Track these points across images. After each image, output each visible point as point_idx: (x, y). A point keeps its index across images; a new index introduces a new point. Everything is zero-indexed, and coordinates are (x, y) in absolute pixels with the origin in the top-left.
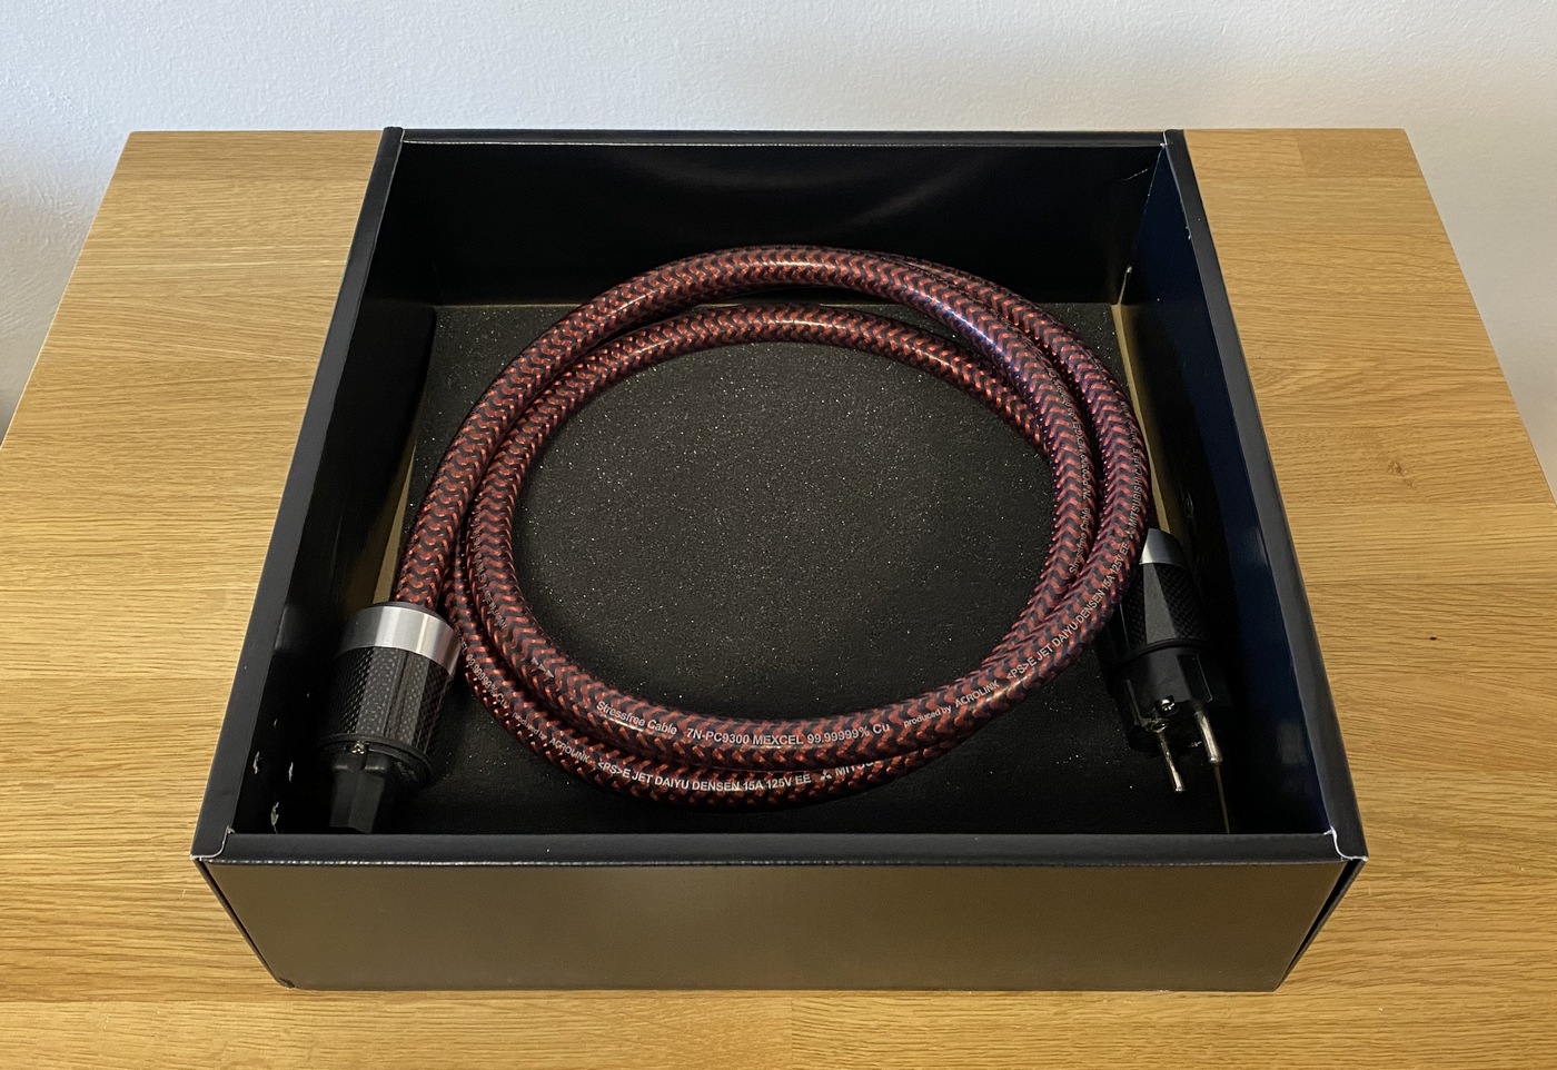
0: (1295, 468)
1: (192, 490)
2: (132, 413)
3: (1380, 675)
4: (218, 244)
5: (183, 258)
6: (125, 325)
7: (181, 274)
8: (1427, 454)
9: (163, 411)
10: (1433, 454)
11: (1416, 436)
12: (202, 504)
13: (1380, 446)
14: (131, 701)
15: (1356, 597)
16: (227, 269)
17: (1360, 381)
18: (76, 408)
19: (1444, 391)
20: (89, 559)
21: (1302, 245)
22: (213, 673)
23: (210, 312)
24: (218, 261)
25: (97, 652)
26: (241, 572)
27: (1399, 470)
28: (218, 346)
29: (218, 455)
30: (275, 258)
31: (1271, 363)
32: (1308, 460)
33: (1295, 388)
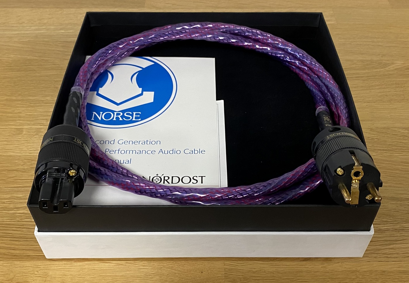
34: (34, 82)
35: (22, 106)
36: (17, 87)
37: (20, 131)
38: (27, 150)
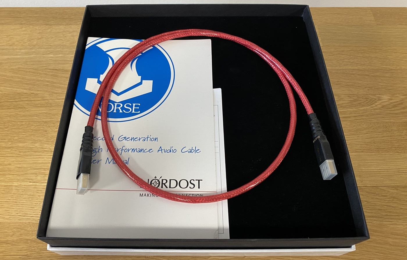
4: (16, 49)
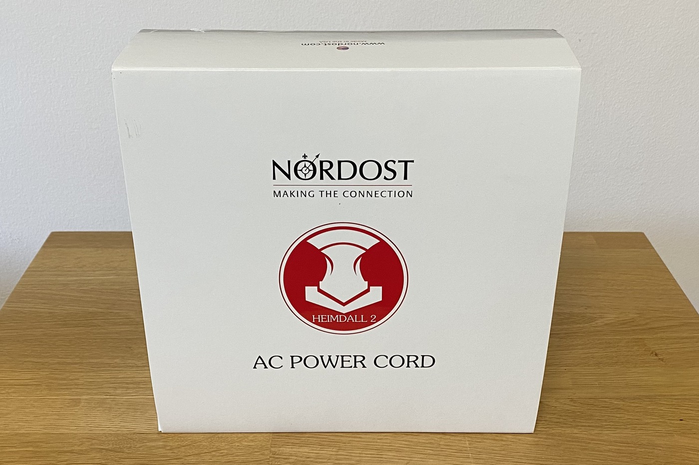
0: (605, 354)
1: (69, 361)
2: (42, 331)
3: (657, 434)
5: (72, 276)
6: (41, 299)
7: (70, 281)
8: (668, 349)
9: (57, 331)
10: (672, 349)
11: (662, 342)
12: (72, 366)
13: (646, 346)
14: (30, 442)
15: (640, 404)
16: (93, 279)
17: (633, 322)
18: (14, 329)
19: (673, 326)
20: (16, 387)
21: (599, 273)
22: (72, 431)
23: (84, 295)
24: (89, 276)
25: (15, 423)
26: (89, 392)
27: (656, 355)
28: (86, 307)
29: (83, 347)
30: (116, 276)
31: (590, 315)
32: (611, 351)
33: (603, 324)
34: (97, 340)
35: (80, 370)
36: (73, 346)
37: (77, 402)
38: (85, 426)
